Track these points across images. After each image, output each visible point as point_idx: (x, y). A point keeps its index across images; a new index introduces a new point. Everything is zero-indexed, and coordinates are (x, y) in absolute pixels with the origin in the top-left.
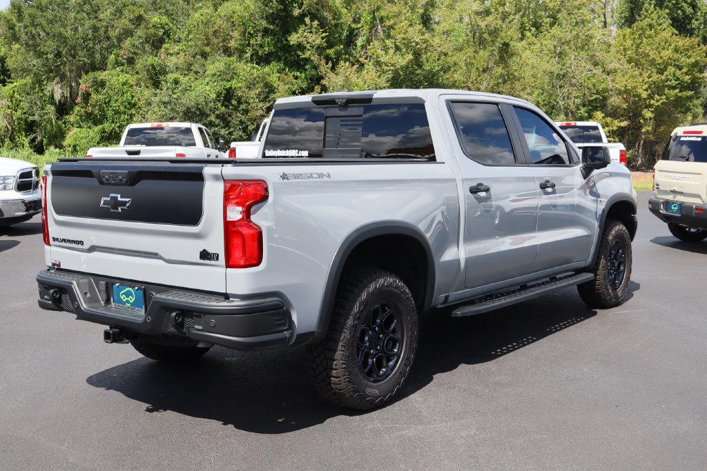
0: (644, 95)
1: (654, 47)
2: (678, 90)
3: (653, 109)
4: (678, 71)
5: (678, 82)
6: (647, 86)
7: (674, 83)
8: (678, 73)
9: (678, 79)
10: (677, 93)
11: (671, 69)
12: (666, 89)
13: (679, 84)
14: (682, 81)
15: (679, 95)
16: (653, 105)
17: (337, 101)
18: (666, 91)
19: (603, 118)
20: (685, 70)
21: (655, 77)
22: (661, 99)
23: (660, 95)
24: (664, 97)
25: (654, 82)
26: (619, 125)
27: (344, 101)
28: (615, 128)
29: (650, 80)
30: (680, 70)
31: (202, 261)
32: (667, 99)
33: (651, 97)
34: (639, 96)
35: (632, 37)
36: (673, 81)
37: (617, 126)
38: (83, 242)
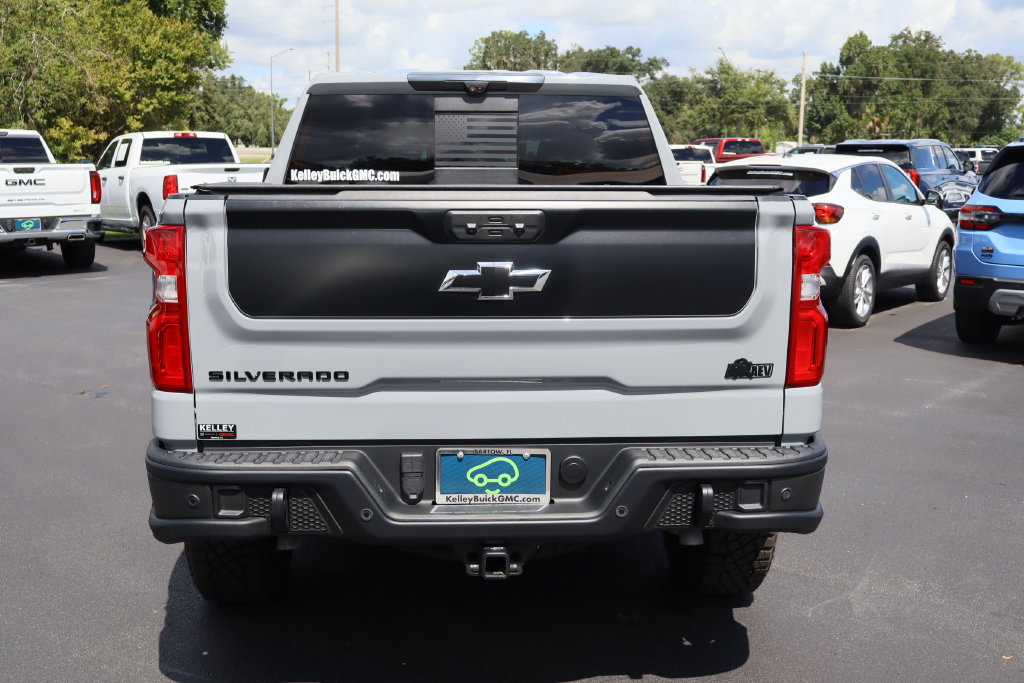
0: (128, 96)
1: (136, 29)
2: (173, 93)
3: (139, 117)
4: (171, 65)
5: (172, 81)
6: (128, 83)
7: (169, 82)
8: (172, 68)
9: (172, 77)
10: (173, 97)
11: (161, 63)
12: (158, 90)
13: (173, 84)
14: (177, 80)
15: (176, 99)
16: (142, 111)
18: (159, 93)
19: (72, 126)
20: (180, 65)
21: (141, 72)
22: (152, 103)
23: (150, 98)
24: (155, 101)
25: (139, 80)
26: (96, 137)
28: (90, 142)
29: (133, 75)
30: (175, 64)
31: (731, 382)
32: (160, 103)
33: (135, 100)
34: (120, 97)
35: (102, 12)
36: (166, 80)
37: (94, 140)
38: (346, 375)
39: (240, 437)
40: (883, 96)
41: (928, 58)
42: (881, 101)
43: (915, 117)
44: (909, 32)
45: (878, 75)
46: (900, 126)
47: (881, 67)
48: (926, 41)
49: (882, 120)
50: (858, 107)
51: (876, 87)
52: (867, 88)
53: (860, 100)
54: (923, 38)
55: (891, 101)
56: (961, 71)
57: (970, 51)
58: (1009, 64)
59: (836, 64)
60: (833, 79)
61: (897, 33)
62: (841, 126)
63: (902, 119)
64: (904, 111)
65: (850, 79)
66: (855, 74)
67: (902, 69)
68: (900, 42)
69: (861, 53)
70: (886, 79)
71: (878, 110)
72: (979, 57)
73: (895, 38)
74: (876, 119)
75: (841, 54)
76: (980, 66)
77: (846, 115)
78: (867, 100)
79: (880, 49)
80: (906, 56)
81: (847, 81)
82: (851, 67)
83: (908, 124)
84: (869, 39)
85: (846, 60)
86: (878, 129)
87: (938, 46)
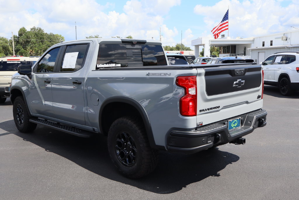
17: (133, 42)
27: (136, 42)
38: (219, 107)
39: (203, 125)
40: (32, 44)
41: (41, 35)
42: (32, 46)
43: (41, 50)
44: (35, 28)
45: (30, 39)
46: (37, 52)
47: (30, 37)
48: (40, 30)
49: (33, 51)
50: (25, 47)
51: (30, 42)
52: (27, 42)
53: (26, 45)
54: (39, 29)
55: (34, 46)
56: (50, 38)
57: (51, 33)
58: (61, 36)
59: (18, 36)
60: (17, 40)
61: (32, 28)
62: (22, 52)
63: (38, 50)
64: (38, 48)
65: (22, 39)
66: (24, 38)
67: (35, 37)
68: (33, 30)
69: (24, 33)
70: (32, 40)
71: (31, 48)
72: (53, 35)
73: (32, 29)
74: (31, 50)
75: (19, 33)
76: (54, 37)
77: (23, 49)
78: (28, 45)
79: (29, 32)
80: (36, 34)
81: (22, 40)
82: (22, 36)
83: (39, 52)
84: (26, 29)
85: (20, 35)
86: (32, 53)
87: (43, 32)
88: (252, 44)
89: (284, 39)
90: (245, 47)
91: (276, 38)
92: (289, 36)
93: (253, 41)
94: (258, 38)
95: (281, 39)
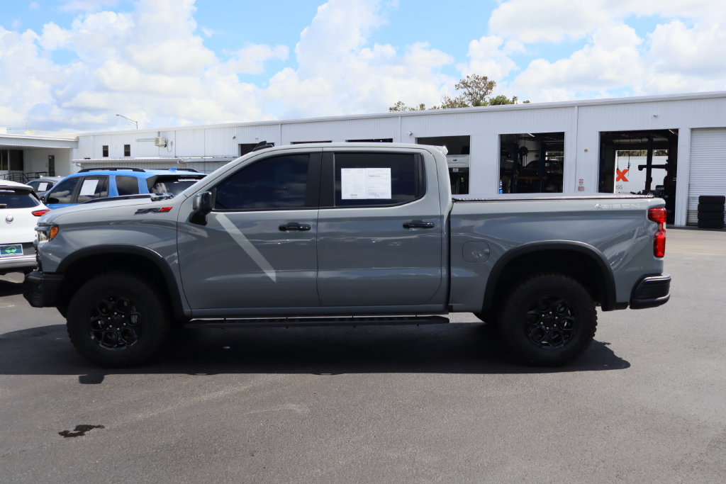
88: (75, 151)
89: (160, 143)
90: (53, 157)
91: (138, 140)
92: (171, 138)
93: (77, 142)
94: (89, 136)
95: (153, 143)
